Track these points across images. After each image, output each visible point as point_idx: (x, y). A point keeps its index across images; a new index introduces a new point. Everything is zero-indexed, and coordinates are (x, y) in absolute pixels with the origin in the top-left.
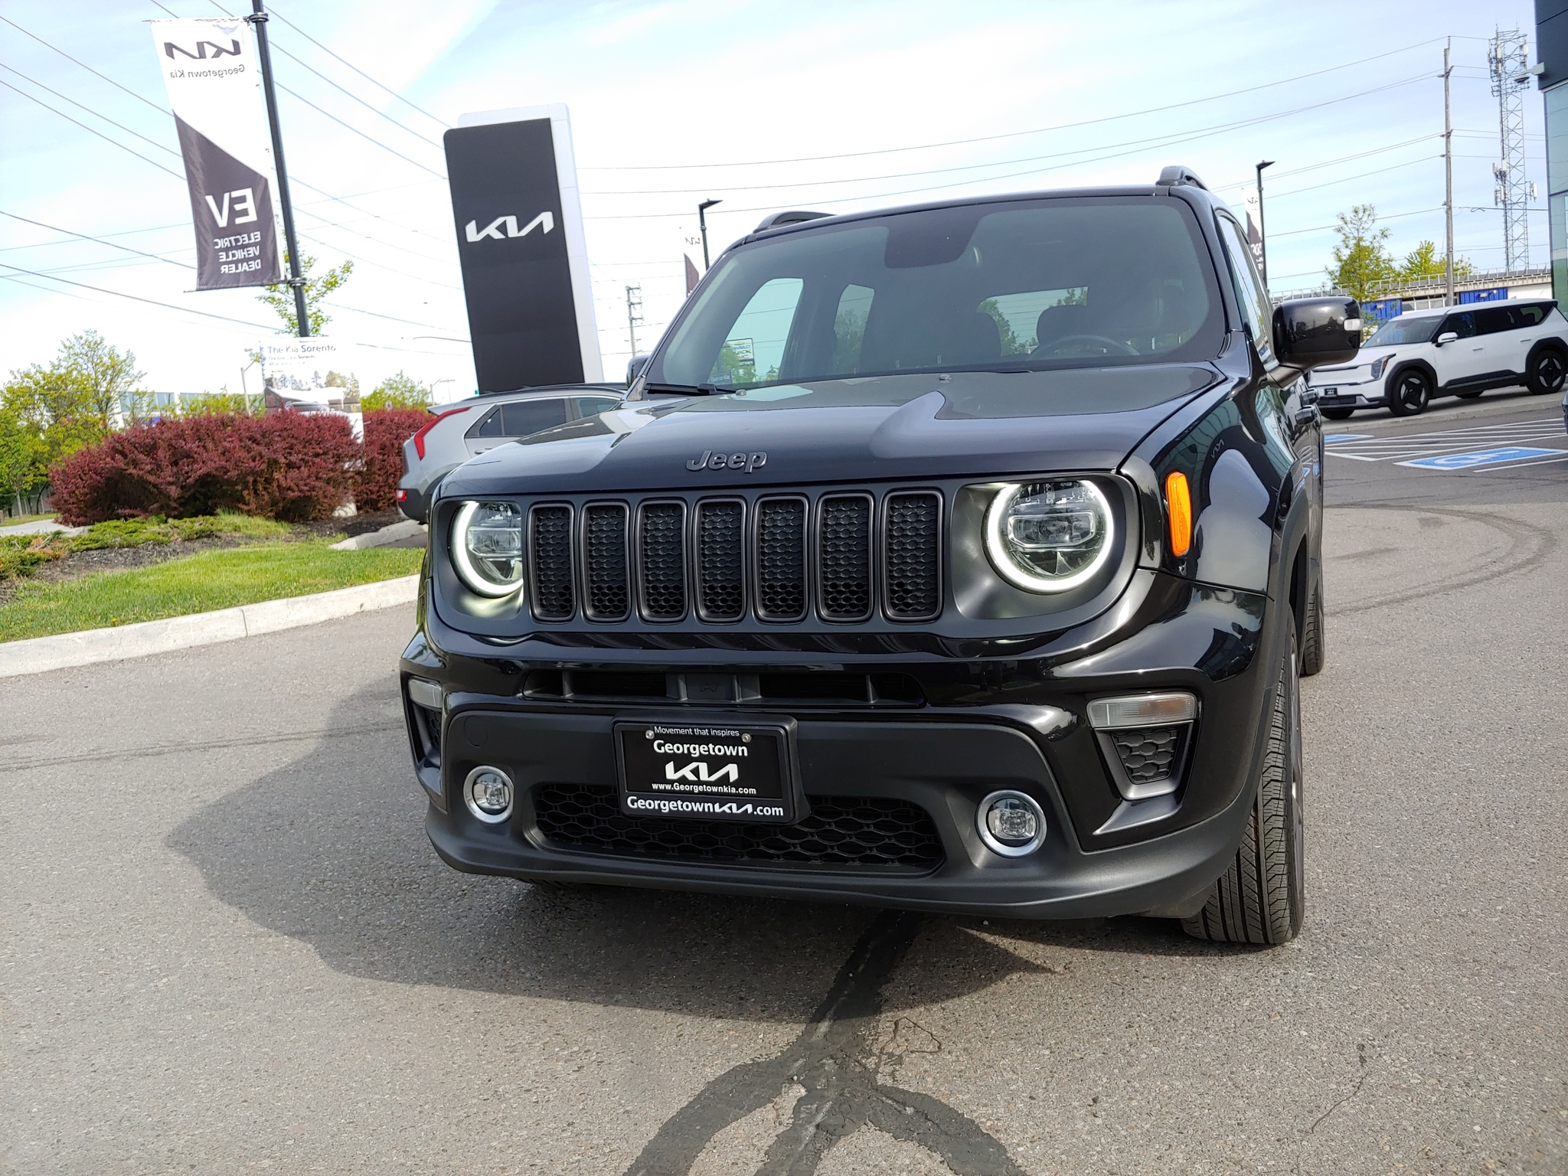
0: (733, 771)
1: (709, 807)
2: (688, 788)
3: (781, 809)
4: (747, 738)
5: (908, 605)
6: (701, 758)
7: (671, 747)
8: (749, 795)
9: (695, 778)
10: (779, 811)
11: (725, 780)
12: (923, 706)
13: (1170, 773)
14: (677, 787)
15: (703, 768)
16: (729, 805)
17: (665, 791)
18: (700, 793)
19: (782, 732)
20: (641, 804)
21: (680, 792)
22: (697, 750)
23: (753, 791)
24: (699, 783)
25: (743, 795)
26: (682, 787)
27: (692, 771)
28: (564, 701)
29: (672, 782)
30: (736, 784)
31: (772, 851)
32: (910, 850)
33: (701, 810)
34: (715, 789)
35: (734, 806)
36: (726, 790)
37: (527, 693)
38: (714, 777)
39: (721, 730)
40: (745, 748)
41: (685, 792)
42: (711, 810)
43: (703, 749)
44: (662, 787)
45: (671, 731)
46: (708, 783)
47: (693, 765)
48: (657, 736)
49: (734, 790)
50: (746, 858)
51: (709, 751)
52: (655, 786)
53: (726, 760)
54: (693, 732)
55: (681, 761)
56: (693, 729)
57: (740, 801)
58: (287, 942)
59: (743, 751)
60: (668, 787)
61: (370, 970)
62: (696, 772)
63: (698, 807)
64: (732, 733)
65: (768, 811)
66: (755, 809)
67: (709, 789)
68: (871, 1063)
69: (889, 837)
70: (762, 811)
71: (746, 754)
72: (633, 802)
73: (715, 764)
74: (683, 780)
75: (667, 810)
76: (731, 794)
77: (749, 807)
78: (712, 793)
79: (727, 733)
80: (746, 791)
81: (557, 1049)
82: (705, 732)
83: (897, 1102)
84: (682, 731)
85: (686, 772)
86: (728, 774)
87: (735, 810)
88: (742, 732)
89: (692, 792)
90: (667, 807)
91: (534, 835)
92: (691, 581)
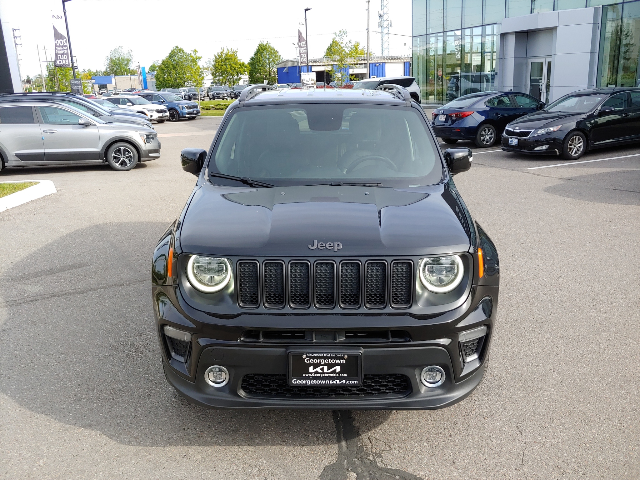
0: (338, 368)
1: (327, 382)
2: (318, 375)
3: (357, 381)
4: (346, 357)
5: (399, 301)
6: (325, 364)
7: (313, 360)
8: (344, 377)
9: (321, 372)
10: (356, 382)
11: (334, 372)
12: (409, 341)
13: (476, 351)
14: (313, 375)
15: (325, 368)
16: (336, 381)
17: (308, 377)
18: (323, 377)
19: (360, 354)
20: (298, 382)
21: (315, 377)
22: (323, 361)
23: (346, 375)
24: (323, 373)
25: (342, 377)
26: (316, 375)
27: (321, 369)
28: (260, 342)
29: (311, 373)
30: (339, 373)
31: (344, 393)
32: (398, 389)
33: (324, 383)
34: (330, 375)
35: (338, 381)
36: (334, 375)
37: (242, 339)
38: (330, 371)
39: (336, 354)
40: (344, 360)
41: (317, 377)
42: (328, 383)
43: (326, 361)
44: (307, 375)
45: (314, 355)
46: (326, 373)
47: (321, 367)
48: (307, 357)
49: (337, 375)
50: (334, 396)
51: (329, 362)
52: (304, 375)
53: (336, 364)
54: (324, 355)
55: (316, 366)
56: (324, 354)
57: (341, 379)
58: (87, 432)
59: (343, 361)
60: (310, 375)
61: (136, 441)
62: (322, 369)
63: (323, 382)
64: (340, 355)
65: (351, 382)
66: (346, 382)
67: (327, 375)
68: (371, 457)
69: (391, 385)
70: (349, 382)
71: (344, 362)
72: (295, 381)
73: (330, 366)
74: (317, 372)
75: (310, 384)
76: (336, 377)
77: (344, 381)
78: (328, 377)
79: (338, 355)
80: (343, 375)
82: (329, 355)
83: (391, 474)
84: (319, 355)
85: (318, 369)
86: (336, 370)
87: (338, 382)
88: (344, 355)
89: (320, 377)
90: (309, 383)
91: (242, 393)
92: (312, 293)
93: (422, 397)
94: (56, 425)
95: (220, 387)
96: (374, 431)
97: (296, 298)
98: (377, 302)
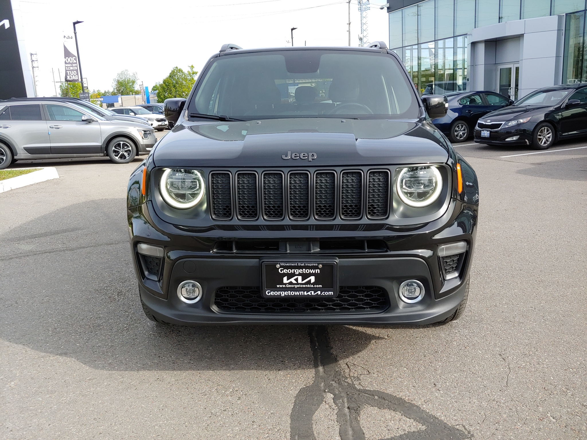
0: (313, 279)
1: (302, 293)
2: (292, 286)
3: (332, 292)
4: (320, 266)
5: (375, 213)
6: (299, 274)
7: (287, 270)
8: (319, 288)
9: (296, 282)
10: (331, 293)
11: (309, 282)
12: (387, 251)
13: (456, 269)
14: (288, 286)
15: (300, 278)
16: (311, 292)
17: (282, 288)
18: (297, 288)
19: (335, 263)
20: (272, 293)
21: (289, 288)
22: (297, 271)
23: (321, 286)
24: (298, 284)
25: (316, 288)
26: (290, 286)
27: (295, 280)
28: (233, 253)
29: (285, 284)
30: (314, 284)
31: (320, 308)
32: (375, 304)
33: (298, 294)
34: (304, 286)
35: (313, 292)
36: (309, 286)
37: (214, 250)
38: (304, 282)
39: (310, 263)
40: (319, 270)
41: (291, 288)
42: (303, 294)
43: (300, 271)
44: (281, 286)
45: (288, 264)
46: (301, 284)
47: (296, 277)
48: (281, 267)
49: (312, 286)
50: (309, 311)
51: (303, 272)
52: (278, 286)
53: (310, 275)
54: (298, 265)
55: (290, 276)
56: (298, 263)
57: (315, 290)
58: (61, 359)
59: (318, 271)
60: (284, 286)
61: (111, 367)
62: (296, 280)
63: (297, 293)
64: (315, 265)
65: (327, 293)
66: (321, 293)
67: (302, 286)
68: (349, 380)
69: (367, 300)
70: (324, 293)
71: (319, 272)
72: (268, 293)
73: (305, 276)
74: (291, 283)
75: (284, 295)
76: (311, 288)
77: (319, 292)
78: (303, 288)
79: (312, 265)
80: (318, 286)
81: (223, 391)
82: (303, 265)
83: (370, 395)
84: (293, 265)
85: (292, 280)
86: (310, 280)
87: (313, 294)
88: (319, 264)
89: (294, 288)
90: (283, 294)
91: (215, 308)
92: (286, 204)
93: (400, 313)
94: (31, 352)
95: (193, 304)
96: (352, 358)
97: (270, 211)
98: (353, 214)
